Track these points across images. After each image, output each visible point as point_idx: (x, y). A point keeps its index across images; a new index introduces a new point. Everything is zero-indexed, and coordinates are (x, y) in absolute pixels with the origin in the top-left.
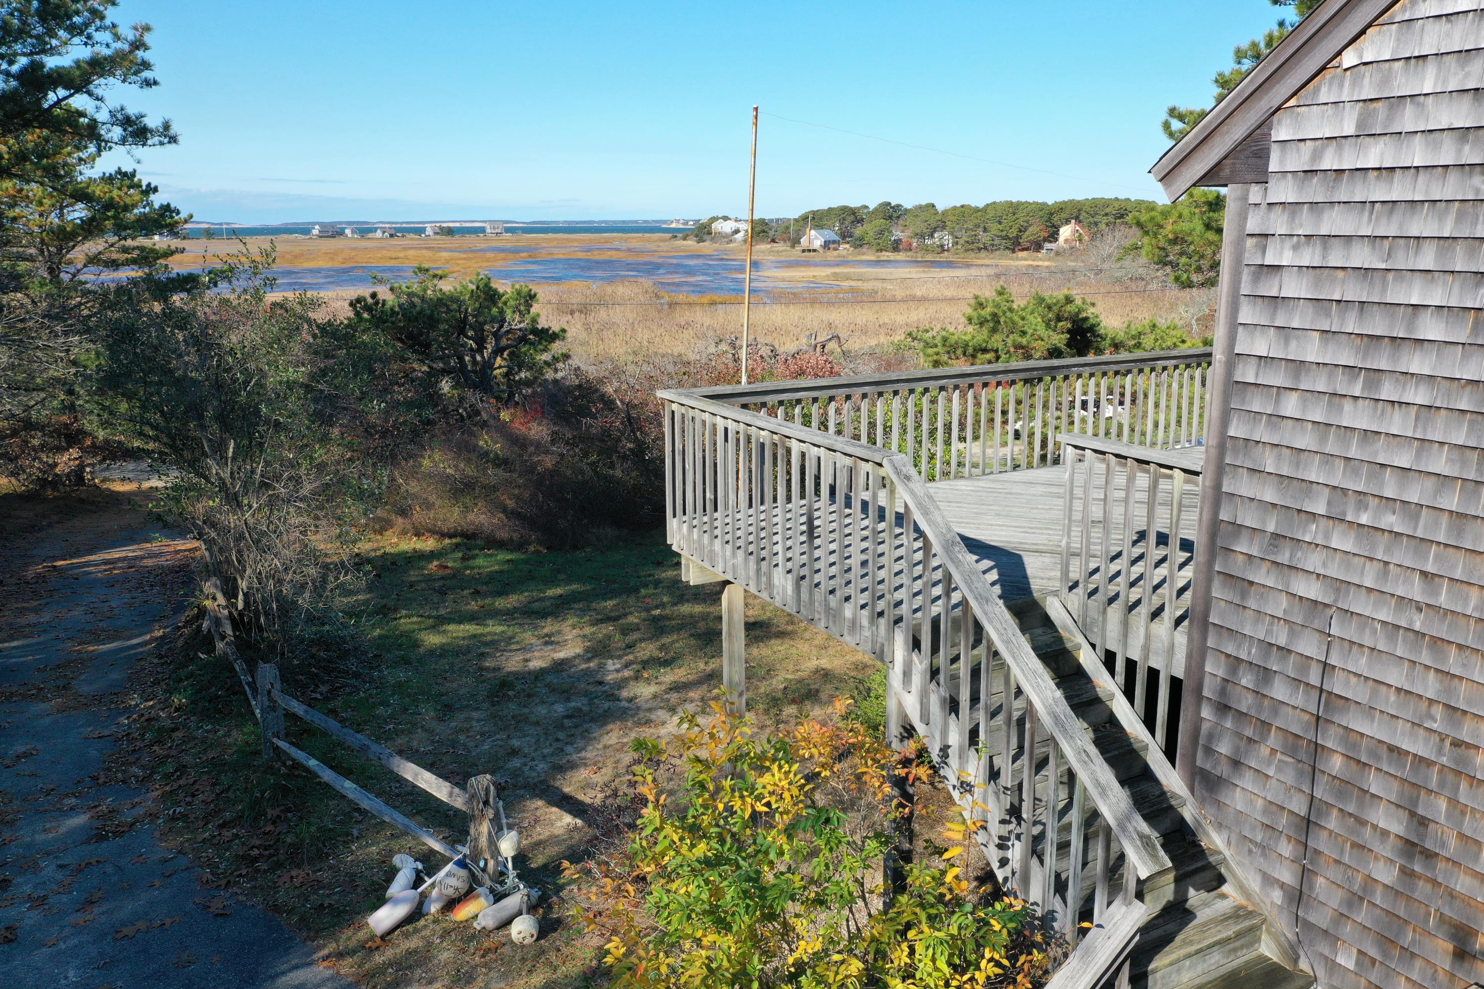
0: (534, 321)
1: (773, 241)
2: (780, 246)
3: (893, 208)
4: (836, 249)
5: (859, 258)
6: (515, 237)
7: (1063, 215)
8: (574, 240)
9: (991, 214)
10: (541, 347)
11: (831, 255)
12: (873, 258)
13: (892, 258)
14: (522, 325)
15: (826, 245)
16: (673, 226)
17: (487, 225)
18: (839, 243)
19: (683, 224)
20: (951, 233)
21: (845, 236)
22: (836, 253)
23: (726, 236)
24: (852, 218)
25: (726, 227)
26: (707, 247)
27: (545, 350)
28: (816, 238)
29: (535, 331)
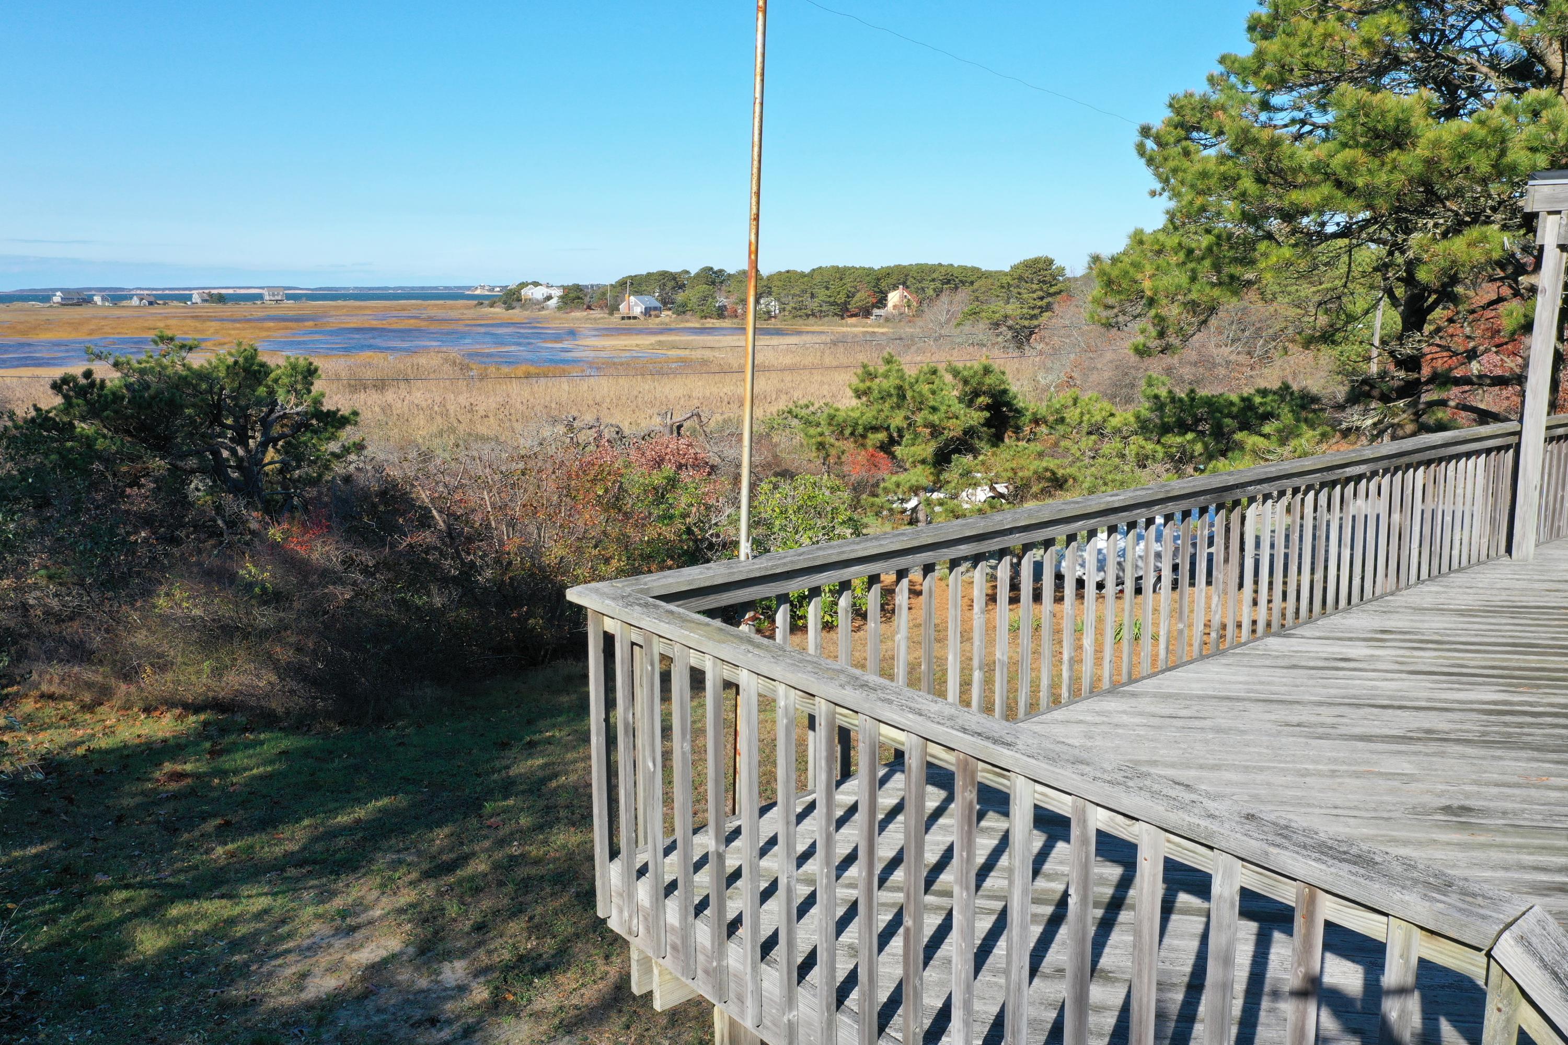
0: (317, 402)
1: (589, 308)
2: (596, 314)
3: (715, 273)
4: (657, 316)
5: (682, 325)
6: (298, 304)
7: (890, 281)
8: (366, 308)
9: (818, 279)
10: (327, 435)
11: (653, 322)
12: (697, 325)
13: (717, 325)
14: (299, 409)
15: (647, 312)
16: (478, 292)
17: (265, 292)
18: (660, 309)
19: (490, 290)
20: (778, 300)
21: (666, 302)
22: (657, 320)
23: (538, 303)
24: (673, 283)
25: (538, 293)
26: (517, 314)
27: (333, 437)
28: (636, 305)
29: (319, 415)
